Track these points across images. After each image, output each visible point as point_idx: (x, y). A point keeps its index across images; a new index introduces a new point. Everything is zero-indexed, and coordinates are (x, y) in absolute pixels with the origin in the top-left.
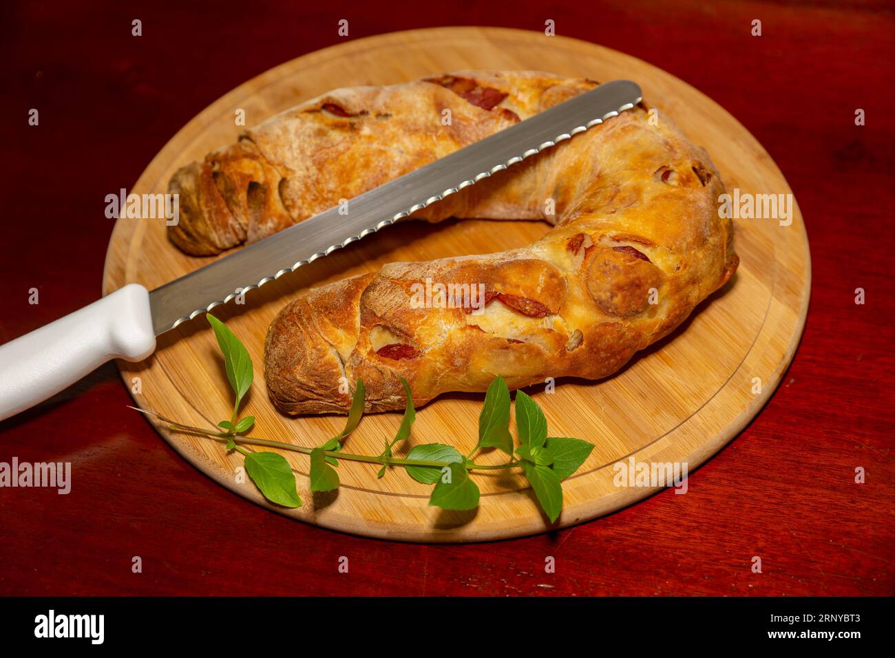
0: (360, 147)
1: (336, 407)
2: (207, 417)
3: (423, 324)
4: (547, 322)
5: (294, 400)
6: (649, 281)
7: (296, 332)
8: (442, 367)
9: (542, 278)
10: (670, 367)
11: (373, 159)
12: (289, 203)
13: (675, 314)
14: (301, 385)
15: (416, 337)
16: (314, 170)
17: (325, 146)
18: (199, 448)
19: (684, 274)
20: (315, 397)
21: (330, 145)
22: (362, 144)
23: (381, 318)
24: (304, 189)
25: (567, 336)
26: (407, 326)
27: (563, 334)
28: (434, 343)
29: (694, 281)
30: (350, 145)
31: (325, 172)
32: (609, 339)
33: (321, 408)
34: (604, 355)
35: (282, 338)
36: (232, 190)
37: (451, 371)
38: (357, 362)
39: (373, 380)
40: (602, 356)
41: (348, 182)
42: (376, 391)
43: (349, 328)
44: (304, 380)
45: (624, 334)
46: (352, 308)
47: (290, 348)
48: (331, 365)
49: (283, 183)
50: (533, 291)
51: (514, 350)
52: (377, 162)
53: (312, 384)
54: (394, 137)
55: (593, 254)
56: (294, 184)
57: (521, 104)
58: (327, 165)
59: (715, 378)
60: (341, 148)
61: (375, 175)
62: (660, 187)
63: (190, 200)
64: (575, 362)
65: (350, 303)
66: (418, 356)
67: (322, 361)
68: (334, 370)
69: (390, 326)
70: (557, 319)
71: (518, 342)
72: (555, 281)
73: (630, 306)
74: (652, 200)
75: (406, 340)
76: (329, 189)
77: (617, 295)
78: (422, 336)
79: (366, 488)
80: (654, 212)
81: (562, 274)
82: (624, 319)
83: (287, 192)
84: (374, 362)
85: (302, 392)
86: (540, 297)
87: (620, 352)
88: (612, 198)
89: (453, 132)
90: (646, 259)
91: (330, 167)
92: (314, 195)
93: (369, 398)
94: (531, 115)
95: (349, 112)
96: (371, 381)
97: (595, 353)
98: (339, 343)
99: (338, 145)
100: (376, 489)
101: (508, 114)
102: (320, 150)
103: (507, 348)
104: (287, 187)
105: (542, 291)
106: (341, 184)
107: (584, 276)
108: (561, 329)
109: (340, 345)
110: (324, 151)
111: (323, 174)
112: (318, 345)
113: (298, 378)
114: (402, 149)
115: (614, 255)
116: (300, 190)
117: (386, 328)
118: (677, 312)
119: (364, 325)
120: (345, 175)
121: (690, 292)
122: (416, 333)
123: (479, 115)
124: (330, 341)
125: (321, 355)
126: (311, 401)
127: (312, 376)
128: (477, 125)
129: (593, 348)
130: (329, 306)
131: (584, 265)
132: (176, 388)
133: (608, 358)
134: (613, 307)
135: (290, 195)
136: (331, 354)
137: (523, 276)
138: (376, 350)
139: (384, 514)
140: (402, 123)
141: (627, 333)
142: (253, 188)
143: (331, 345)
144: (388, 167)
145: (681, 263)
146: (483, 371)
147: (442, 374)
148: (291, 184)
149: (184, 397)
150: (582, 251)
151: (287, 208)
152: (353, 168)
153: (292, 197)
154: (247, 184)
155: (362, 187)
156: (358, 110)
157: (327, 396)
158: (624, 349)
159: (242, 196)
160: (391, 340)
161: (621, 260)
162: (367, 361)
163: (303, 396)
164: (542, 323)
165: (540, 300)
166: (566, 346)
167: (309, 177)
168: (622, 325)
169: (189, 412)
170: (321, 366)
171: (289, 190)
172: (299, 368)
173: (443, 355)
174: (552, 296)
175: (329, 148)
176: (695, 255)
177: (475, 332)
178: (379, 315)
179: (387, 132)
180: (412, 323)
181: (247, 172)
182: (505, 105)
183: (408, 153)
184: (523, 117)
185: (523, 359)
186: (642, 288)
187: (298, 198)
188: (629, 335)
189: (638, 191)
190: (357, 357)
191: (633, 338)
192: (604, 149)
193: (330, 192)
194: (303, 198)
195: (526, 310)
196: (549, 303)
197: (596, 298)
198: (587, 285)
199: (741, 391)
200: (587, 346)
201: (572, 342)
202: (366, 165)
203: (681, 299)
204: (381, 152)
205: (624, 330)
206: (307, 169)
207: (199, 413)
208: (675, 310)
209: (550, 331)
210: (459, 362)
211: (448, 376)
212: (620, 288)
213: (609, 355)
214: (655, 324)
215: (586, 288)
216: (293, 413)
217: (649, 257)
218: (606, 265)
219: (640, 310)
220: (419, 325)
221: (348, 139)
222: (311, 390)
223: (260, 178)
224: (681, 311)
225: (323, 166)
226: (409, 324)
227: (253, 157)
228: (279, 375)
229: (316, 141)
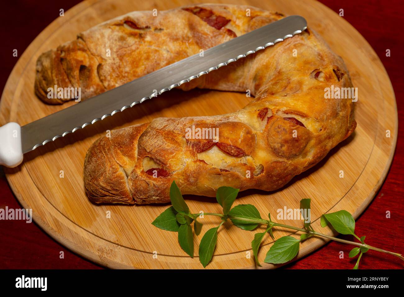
0: (144, 47)
1: (122, 200)
2: (51, 202)
3: (173, 157)
4: (243, 160)
5: (98, 196)
6: (303, 138)
7: (101, 157)
8: (183, 182)
9: (242, 134)
10: (314, 185)
11: (152, 55)
12: (102, 78)
13: (318, 156)
14: (103, 188)
15: (168, 165)
16: (117, 60)
17: (124, 46)
18: (44, 220)
19: (324, 133)
20: (111, 195)
21: (127, 46)
22: (146, 46)
23: (149, 153)
24: (111, 71)
25: (255, 168)
26: (164, 158)
27: (253, 166)
28: (178, 169)
29: (329, 137)
30: (138, 46)
31: (124, 61)
32: (278, 170)
33: (114, 201)
34: (275, 179)
35: (94, 159)
36: (71, 69)
37: (188, 184)
38: (135, 177)
40: (274, 179)
41: (137, 67)
42: (145, 194)
43: (131, 157)
44: (104, 185)
45: (287, 167)
46: (133, 145)
47: (98, 166)
48: (120, 177)
49: (100, 66)
50: (236, 141)
51: (224, 176)
52: (154, 57)
53: (109, 188)
54: (164, 43)
55: (272, 121)
56: (106, 67)
57: (238, 26)
58: (125, 58)
59: (339, 193)
60: (134, 48)
61: (152, 64)
62: (314, 82)
63: (47, 73)
64: (259, 182)
65: (133, 142)
66: (169, 175)
67: (115, 175)
68: (122, 181)
69: (154, 157)
70: (249, 158)
71: (226, 171)
72: (250, 136)
73: (291, 152)
74: (308, 90)
75: (162, 166)
76: (126, 71)
77: (284, 146)
78: (172, 165)
79: (137, 249)
80: (309, 97)
81: (254, 132)
82: (288, 159)
83: (102, 72)
84: (144, 178)
85: (103, 192)
86: (240, 145)
87: (285, 177)
88: (286, 87)
89: (198, 41)
90: (302, 125)
91: (127, 59)
92: (117, 74)
93: (141, 197)
94: (243, 34)
95: (139, 27)
96: (142, 188)
97: (271, 177)
98: (125, 165)
99: (132, 46)
100: (142, 250)
101: (230, 32)
102: (121, 49)
103: (220, 174)
104: (102, 69)
105: (242, 142)
106: (133, 68)
107: (266, 134)
108: (251, 164)
109: (126, 166)
110: (124, 49)
111: (122, 63)
112: (113, 165)
113: (101, 184)
114: (168, 49)
115: (284, 123)
116: (109, 71)
117: (151, 159)
118: (319, 155)
119: (139, 156)
120: (135, 63)
121: (327, 143)
122: (168, 163)
123: (213, 32)
124: (120, 164)
125: (115, 171)
126: (108, 197)
127: (109, 183)
128: (211, 38)
129: (269, 175)
130: (121, 143)
131: (266, 127)
132: (34, 183)
133: (277, 180)
134: (282, 153)
135: (104, 74)
136: (120, 171)
137: (231, 132)
138: (146, 170)
139: (146, 265)
140: (169, 35)
141: (289, 167)
142: (83, 68)
143: (120, 166)
144: (160, 59)
145: (323, 127)
146: (206, 186)
147: (183, 186)
148: (104, 67)
149: (38, 189)
150: (266, 119)
151: (102, 81)
152: (140, 60)
153: (104, 75)
154: (79, 66)
155: (145, 70)
156: (144, 26)
157: (117, 195)
158: (287, 176)
159: (76, 73)
160: (154, 166)
161: (287, 125)
162: (140, 176)
163: (103, 194)
164: (241, 160)
165: (240, 147)
166: (254, 173)
167: (115, 64)
168: (286, 162)
169: (40, 197)
170: (114, 178)
171: (103, 71)
172: (102, 178)
173: (183, 176)
174: (247, 145)
175: (126, 48)
176: (331, 122)
177: (202, 164)
178: (148, 151)
179: (160, 39)
180: (166, 157)
181: (80, 58)
182: (228, 27)
183: (172, 52)
184: (239, 34)
185: (228, 180)
186: (299, 142)
187: (108, 75)
188: (290, 168)
189: (300, 83)
190: (135, 174)
191: (293, 169)
192: (283, 56)
193: (126, 72)
194: (111, 75)
195: (232, 152)
196: (245, 149)
197: (272, 147)
198: (268, 139)
199: (353, 201)
200: (266, 173)
201: (258, 171)
202: (148, 58)
203: (322, 148)
204: (156, 51)
205: (287, 165)
206: (114, 59)
207: (46, 198)
208: (317, 154)
209: (245, 164)
210: (192, 180)
211: (186, 187)
212: (286, 141)
213: (278, 179)
214: (306, 162)
215: (267, 141)
216: (98, 203)
217: (304, 124)
218: (279, 128)
219: (298, 154)
220: (170, 158)
221: (138, 43)
222: (108, 191)
223: (87, 63)
224: (321, 155)
225: (123, 58)
226: (165, 157)
227: (83, 50)
228: (90, 181)
229: (119, 43)
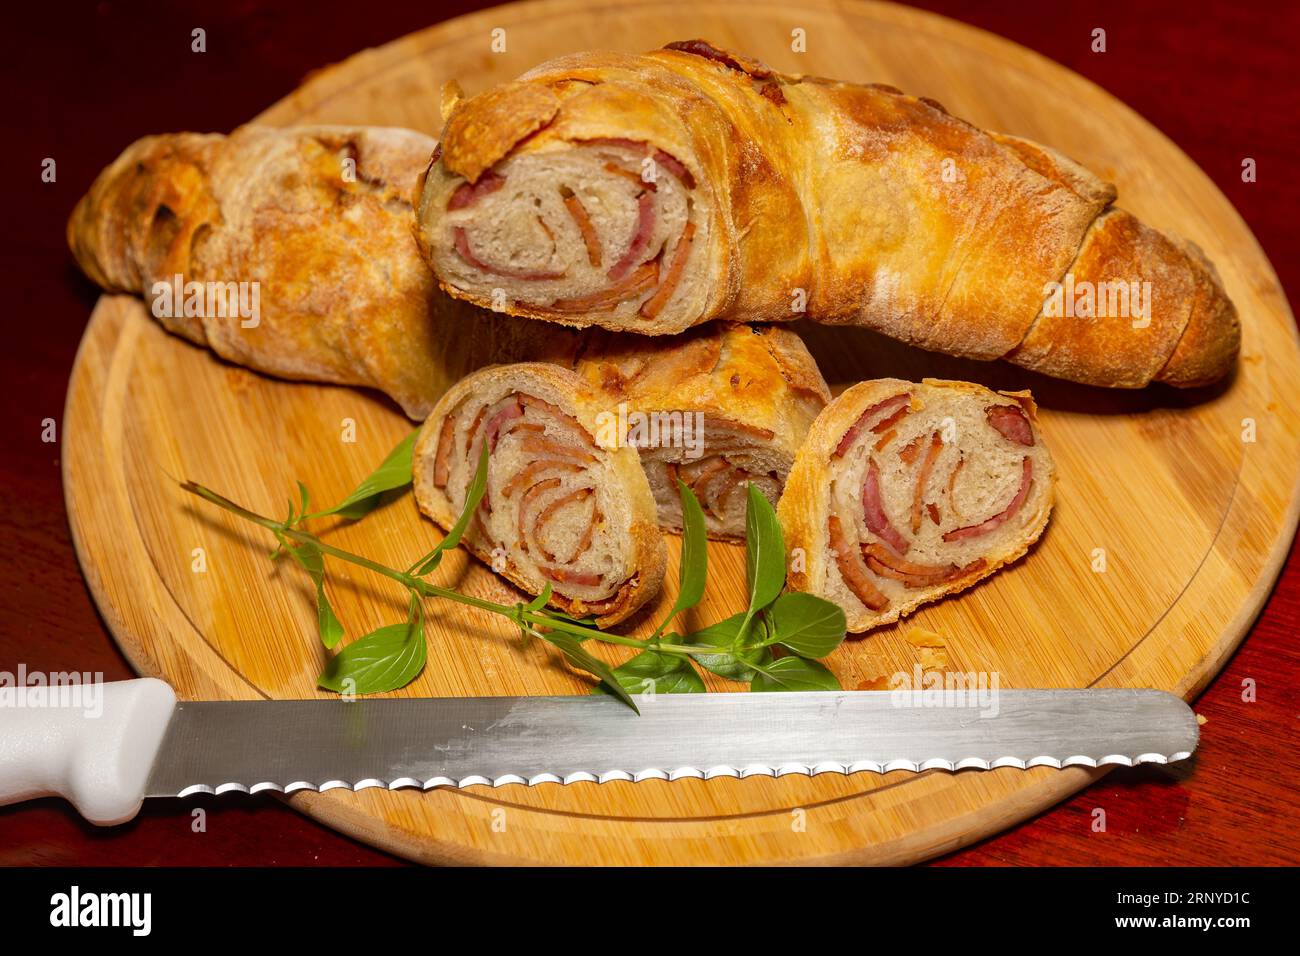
11: (340, 264)
16: (248, 236)
17: (281, 206)
21: (288, 209)
22: (337, 231)
24: (225, 257)
30: (317, 223)
31: (261, 246)
36: (143, 204)
41: (289, 280)
49: (205, 229)
52: (343, 272)
54: (388, 246)
56: (216, 242)
58: (269, 237)
60: (303, 221)
61: (330, 291)
83: (200, 249)
91: (271, 242)
92: (235, 274)
99: (301, 213)
102: (272, 208)
104: (206, 241)
106: (276, 278)
110: (278, 213)
111: (257, 251)
114: (390, 270)
116: (220, 255)
120: (288, 266)
135: (204, 256)
142: (165, 216)
144: (354, 288)
148: (212, 239)
152: (304, 262)
153: (205, 260)
154: (161, 206)
155: (304, 298)
156: (373, 176)
159: (148, 219)
167: (238, 242)
171: (206, 246)
175: (285, 212)
179: (384, 232)
183: (393, 283)
187: (212, 267)
202: (325, 270)
206: (241, 228)
221: (321, 212)
225: (263, 236)
229: (274, 191)
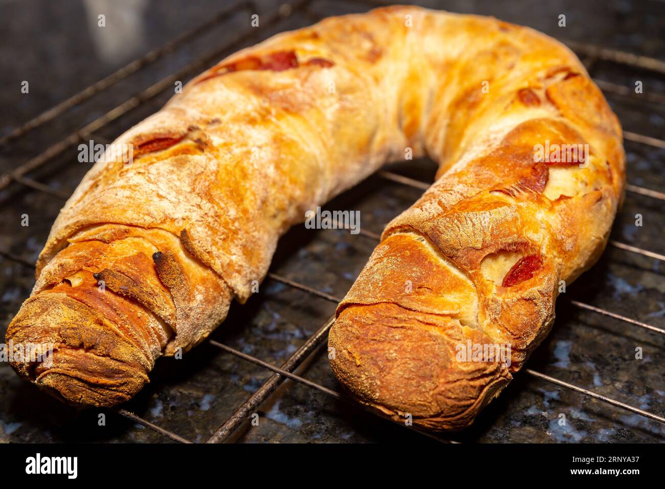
0: (225, 158)
3: (523, 225)
5: (472, 401)
8: (560, 261)
9: (552, 128)
12: (204, 258)
15: (530, 242)
20: (488, 380)
23: (483, 247)
25: (606, 171)
26: (515, 236)
28: (543, 239)
37: (566, 260)
39: (525, 316)
42: (534, 327)
50: (560, 141)
65: (429, 264)
66: (543, 260)
75: (526, 251)
76: (232, 217)
78: (532, 238)
81: (556, 120)
89: (285, 105)
109: (462, 310)
115: (571, 84)
119: (467, 271)
122: (526, 238)
123: (297, 76)
124: (451, 313)
128: (302, 85)
136: (461, 327)
137: (539, 136)
138: (502, 284)
140: (236, 120)
143: (453, 317)
150: (543, 98)
151: (207, 266)
160: (506, 265)
162: (505, 301)
163: (477, 389)
173: (555, 247)
178: (479, 246)
180: (515, 230)
190: (494, 305)
193: (234, 221)
194: (215, 243)
197: (595, 125)
200: (617, 173)
204: (246, 154)
209: (598, 171)
210: (569, 245)
211: (567, 268)
220: (522, 229)
226: (514, 233)
